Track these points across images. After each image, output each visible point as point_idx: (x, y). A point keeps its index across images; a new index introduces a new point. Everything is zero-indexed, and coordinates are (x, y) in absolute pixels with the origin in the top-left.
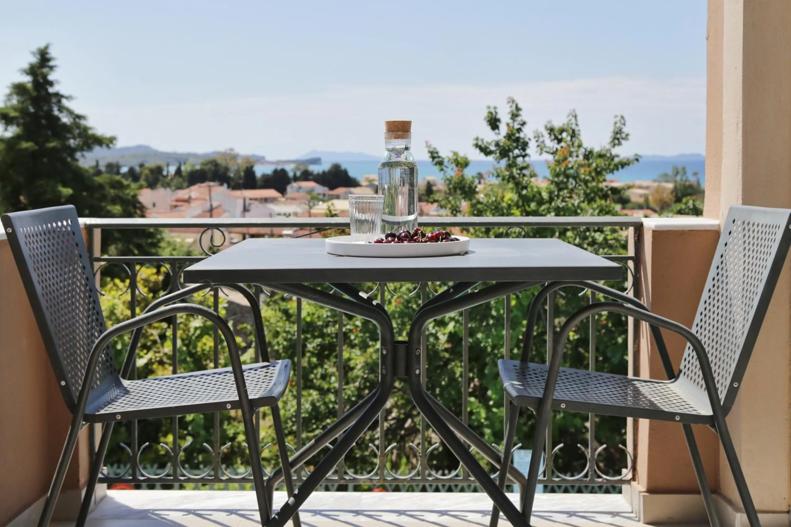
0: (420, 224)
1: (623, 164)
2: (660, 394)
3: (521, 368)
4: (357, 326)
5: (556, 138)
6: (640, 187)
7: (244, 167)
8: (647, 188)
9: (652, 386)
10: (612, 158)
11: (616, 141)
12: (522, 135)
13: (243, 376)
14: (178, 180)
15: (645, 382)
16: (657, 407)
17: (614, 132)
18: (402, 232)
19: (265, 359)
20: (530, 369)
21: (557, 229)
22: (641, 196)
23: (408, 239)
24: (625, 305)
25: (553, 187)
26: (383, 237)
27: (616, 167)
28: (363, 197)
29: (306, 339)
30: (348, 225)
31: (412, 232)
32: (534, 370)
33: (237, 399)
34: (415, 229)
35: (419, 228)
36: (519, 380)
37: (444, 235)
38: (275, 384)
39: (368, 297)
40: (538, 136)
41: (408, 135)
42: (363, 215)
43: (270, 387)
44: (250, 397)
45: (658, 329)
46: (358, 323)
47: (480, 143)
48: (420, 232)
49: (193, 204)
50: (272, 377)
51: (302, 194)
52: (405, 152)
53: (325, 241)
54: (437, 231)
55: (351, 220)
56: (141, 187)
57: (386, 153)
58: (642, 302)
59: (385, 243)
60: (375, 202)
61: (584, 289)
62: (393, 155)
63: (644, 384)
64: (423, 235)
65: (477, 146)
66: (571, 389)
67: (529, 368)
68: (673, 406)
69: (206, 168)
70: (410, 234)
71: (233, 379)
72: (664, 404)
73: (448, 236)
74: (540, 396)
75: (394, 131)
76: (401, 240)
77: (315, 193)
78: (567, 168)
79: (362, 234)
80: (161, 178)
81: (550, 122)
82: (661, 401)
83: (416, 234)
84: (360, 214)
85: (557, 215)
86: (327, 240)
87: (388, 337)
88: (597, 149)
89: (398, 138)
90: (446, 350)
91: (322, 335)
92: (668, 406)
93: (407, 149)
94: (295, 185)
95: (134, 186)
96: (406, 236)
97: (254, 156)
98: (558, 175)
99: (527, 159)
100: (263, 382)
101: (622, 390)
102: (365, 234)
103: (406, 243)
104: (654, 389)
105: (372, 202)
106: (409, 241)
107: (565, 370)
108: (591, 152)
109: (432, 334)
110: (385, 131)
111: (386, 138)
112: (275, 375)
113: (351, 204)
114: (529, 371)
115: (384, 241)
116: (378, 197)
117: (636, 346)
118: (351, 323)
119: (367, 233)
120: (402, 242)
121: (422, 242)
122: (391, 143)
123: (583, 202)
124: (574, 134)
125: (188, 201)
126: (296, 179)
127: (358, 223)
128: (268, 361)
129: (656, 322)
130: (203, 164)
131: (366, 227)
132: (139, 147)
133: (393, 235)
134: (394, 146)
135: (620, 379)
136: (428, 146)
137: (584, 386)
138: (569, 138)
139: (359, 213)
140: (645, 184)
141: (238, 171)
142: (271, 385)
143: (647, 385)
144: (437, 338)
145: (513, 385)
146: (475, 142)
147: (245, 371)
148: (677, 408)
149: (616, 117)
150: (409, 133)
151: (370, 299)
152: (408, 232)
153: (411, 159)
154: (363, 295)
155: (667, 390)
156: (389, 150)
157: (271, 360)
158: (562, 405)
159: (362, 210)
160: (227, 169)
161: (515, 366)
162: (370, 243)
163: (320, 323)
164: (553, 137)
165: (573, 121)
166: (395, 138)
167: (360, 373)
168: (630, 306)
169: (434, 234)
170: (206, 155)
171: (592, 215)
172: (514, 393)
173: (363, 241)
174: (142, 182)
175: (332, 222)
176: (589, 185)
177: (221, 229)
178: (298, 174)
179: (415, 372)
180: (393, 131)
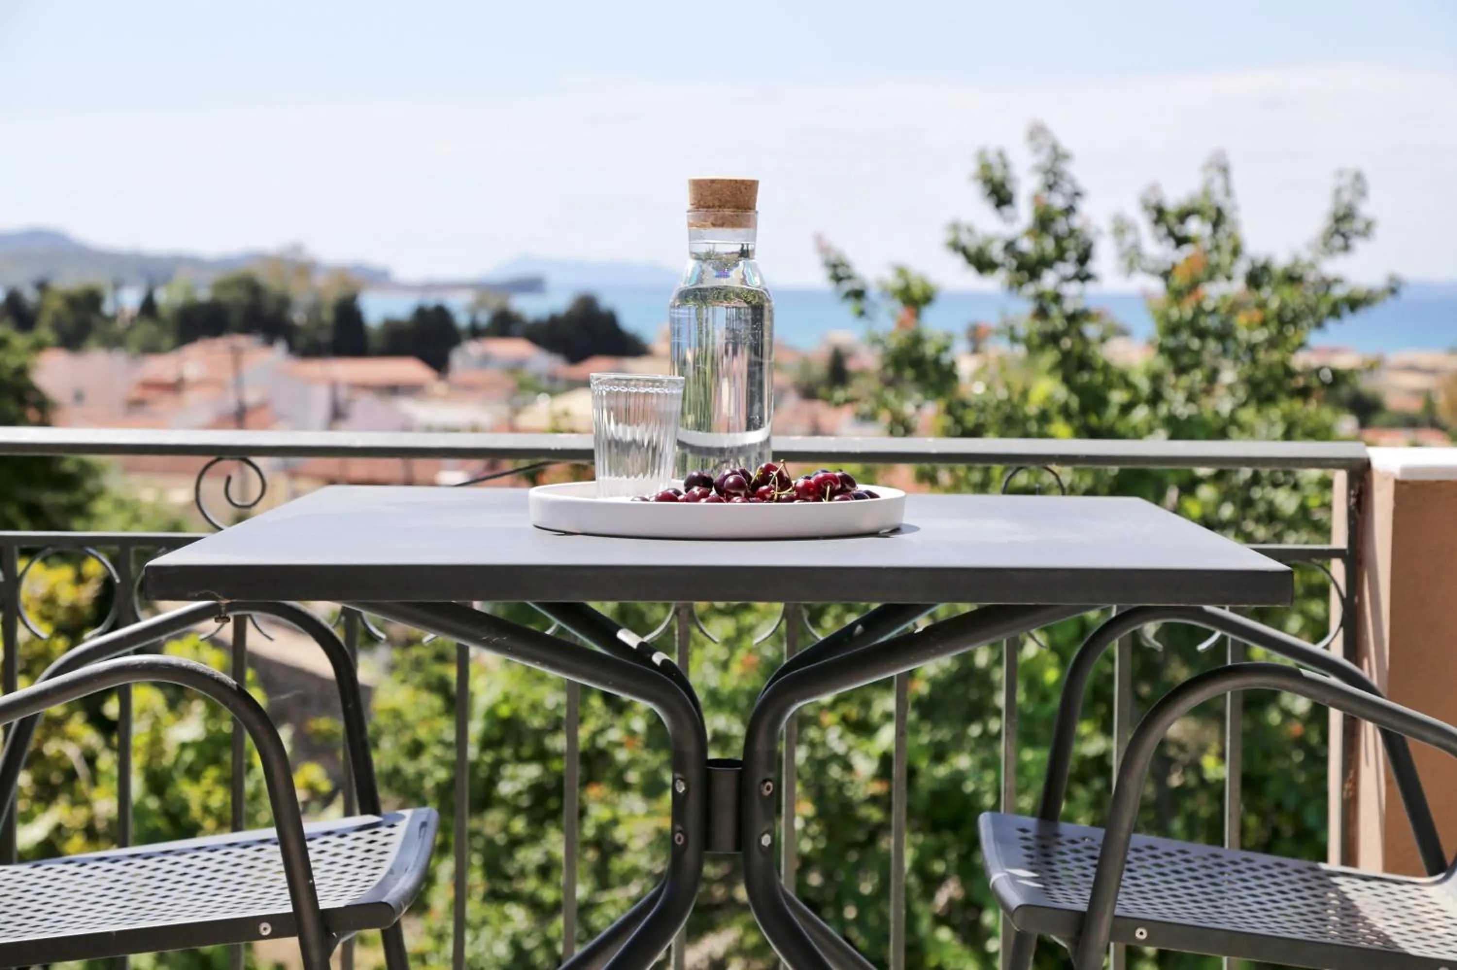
0: (778, 456)
1: (1355, 303)
2: (1402, 912)
3: (1039, 837)
4: (632, 733)
5: (1171, 233)
6: (1412, 369)
7: (333, 295)
8: (1431, 371)
9: (1381, 891)
10: (1327, 284)
11: (1338, 241)
12: (1076, 222)
13: (304, 851)
14: (147, 329)
15: (1365, 879)
16: (1390, 945)
17: (1335, 215)
18: (728, 472)
19: (370, 805)
20: (1061, 840)
21: (1172, 478)
22: (1415, 392)
23: (743, 493)
24: (1304, 672)
25: (1160, 363)
26: (679, 485)
27: (1335, 312)
28: (628, 380)
29: (498, 764)
30: (588, 454)
31: (754, 474)
32: (1073, 842)
33: (289, 909)
34: (764, 465)
35: (775, 464)
36: (1030, 867)
37: (837, 483)
38: (391, 872)
39: (641, 644)
40: (1121, 228)
41: (748, 219)
42: (629, 430)
43: (378, 879)
44: (323, 905)
45: (1403, 740)
46: (639, 724)
47: (966, 239)
48: (775, 473)
49: (191, 397)
50: (385, 852)
51: (491, 374)
52: (741, 263)
53: (527, 496)
54: (818, 471)
55: (597, 439)
56: (39, 347)
57: (691, 265)
58: (1365, 673)
59: (683, 501)
60: (658, 394)
61: (1211, 633)
62: (709, 268)
63: (1361, 884)
64: (784, 483)
65: (957, 247)
66: (1166, 893)
67: (1058, 835)
68: (1434, 941)
69: (227, 297)
70: (750, 478)
71: (279, 858)
72: (1411, 936)
73: (848, 487)
74: (1083, 907)
75: (713, 207)
76: (725, 493)
77: (529, 372)
78: (1199, 311)
79: (625, 477)
80: (95, 320)
81: (1154, 188)
82: (1403, 929)
83: (765, 478)
84: (620, 425)
85: (1173, 437)
86: (535, 492)
87: (690, 747)
88: (1281, 261)
89: (722, 225)
90: (874, 800)
91: (542, 756)
92: (1420, 943)
93: (744, 254)
94: (473, 349)
95: (20, 341)
96: (738, 485)
97: (359, 268)
98: (1173, 329)
99: (1090, 287)
100: (361, 867)
101: (1302, 898)
102: (633, 478)
103: (737, 502)
104: (1388, 898)
105: (652, 394)
106: (747, 498)
107: (1154, 845)
108: (1265, 268)
109: (834, 757)
110: (689, 207)
111: (690, 225)
112: (394, 851)
113: (598, 398)
114: (1060, 844)
115: (681, 497)
116: (670, 381)
117: (1348, 786)
118: (620, 723)
119: (636, 476)
120: (728, 500)
121: (779, 500)
122: (702, 238)
123: (1244, 405)
124: (1218, 219)
125: (176, 387)
126: (476, 332)
127: (614, 450)
128: (376, 812)
129: (1397, 723)
130: (222, 286)
131: (634, 460)
132: (35, 235)
133: (705, 482)
134: (711, 246)
135: (1298, 871)
136: (823, 249)
137: (1201, 886)
138: (1207, 229)
139: (617, 423)
140: (1426, 357)
141: (315, 309)
142: (382, 873)
143: (1369, 888)
144: (848, 767)
145: (1013, 878)
146: (949, 236)
147: (311, 839)
148: (1442, 949)
149: (1340, 173)
150: (751, 213)
151: (645, 650)
152: (744, 473)
153: (755, 283)
154: (628, 637)
155: (1423, 901)
156: (698, 257)
157: (385, 809)
158: (1139, 931)
159: (625, 416)
160: (284, 302)
161: (1024, 830)
162: (644, 500)
163: (537, 722)
164: (1163, 230)
165: (1218, 183)
166: (714, 225)
167: (643, 861)
168: (1333, 680)
169: (812, 481)
170: (225, 262)
171: (1269, 438)
172: (1015, 899)
173: (628, 496)
174: (44, 332)
175: (553, 447)
176: (1262, 356)
177: (255, 460)
178: (484, 318)
179: (760, 841)
180: (709, 207)
